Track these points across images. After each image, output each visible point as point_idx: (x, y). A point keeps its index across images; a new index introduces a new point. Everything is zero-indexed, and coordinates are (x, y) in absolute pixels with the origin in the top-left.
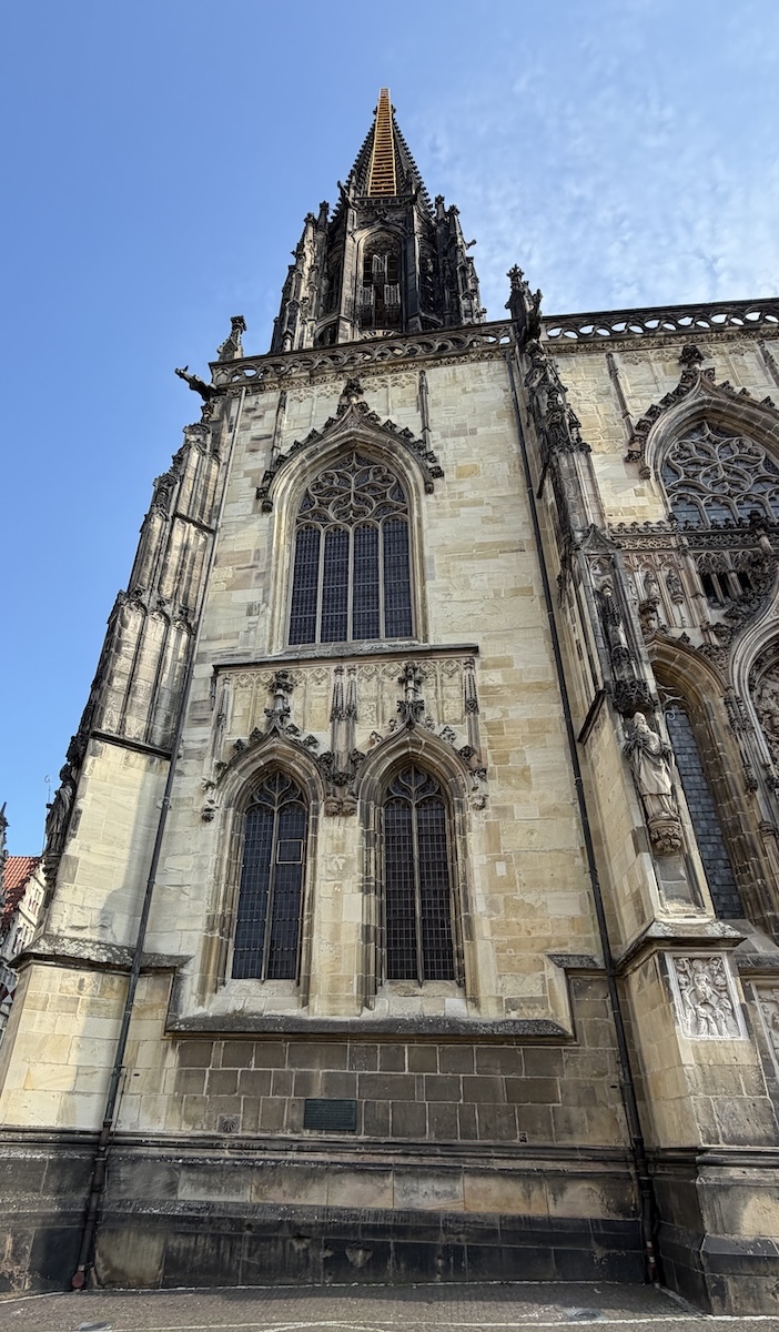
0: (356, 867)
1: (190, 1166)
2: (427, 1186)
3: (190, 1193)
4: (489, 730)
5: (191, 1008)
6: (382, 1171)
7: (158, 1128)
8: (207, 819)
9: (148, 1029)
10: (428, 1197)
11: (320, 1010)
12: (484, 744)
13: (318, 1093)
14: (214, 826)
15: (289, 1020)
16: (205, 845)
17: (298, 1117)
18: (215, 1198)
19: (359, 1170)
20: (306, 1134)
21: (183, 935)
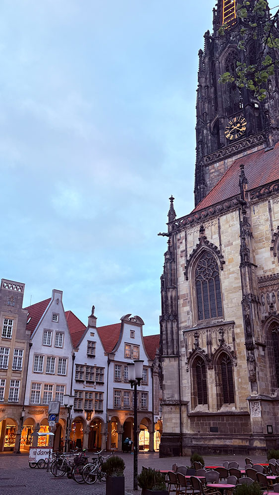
0: (215, 381)
1: (194, 438)
2: (227, 441)
3: (194, 443)
4: (238, 345)
5: (191, 411)
6: (221, 438)
7: (189, 432)
8: (188, 371)
9: (185, 415)
10: (228, 442)
11: (211, 411)
12: (236, 349)
13: (212, 426)
14: (189, 372)
15: (206, 413)
16: (188, 378)
17: (209, 430)
18: (198, 443)
19: (218, 438)
20: (211, 433)
21: (187, 397)
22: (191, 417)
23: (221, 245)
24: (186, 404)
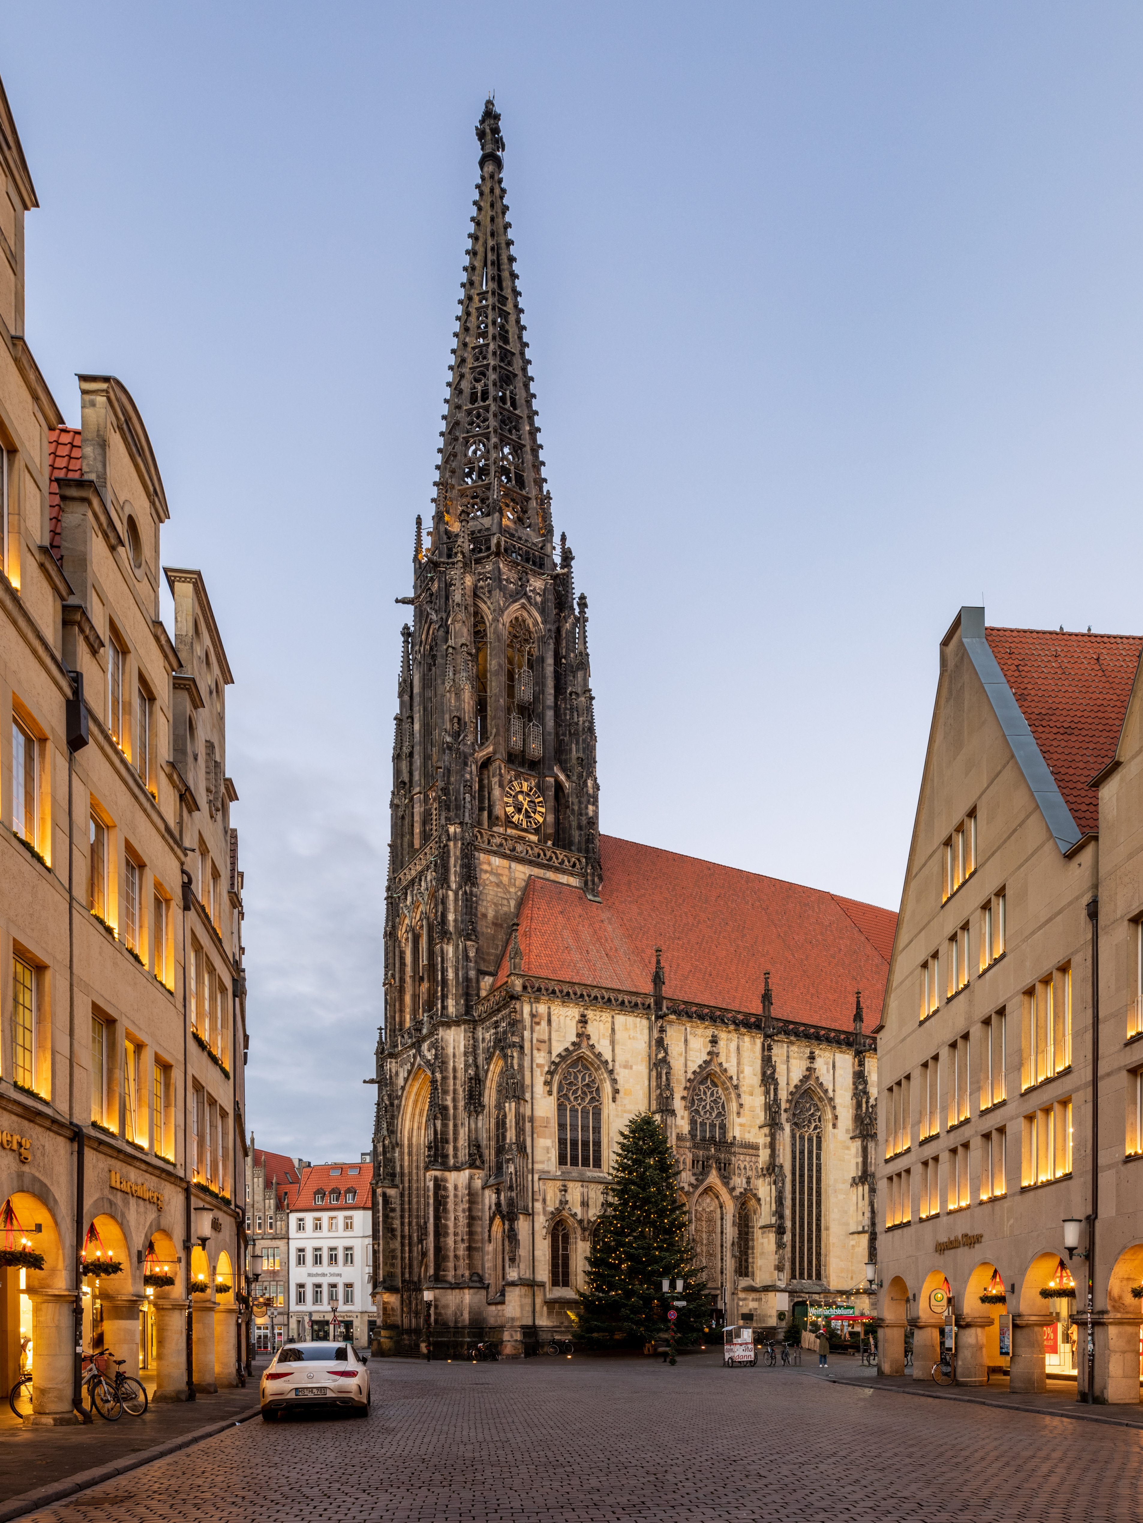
3: (555, 1337)
5: (549, 1296)
7: (544, 1324)
8: (544, 1238)
14: (546, 1240)
16: (544, 1246)
18: (561, 1338)
21: (543, 1274)
22: (551, 1304)
23: (613, 1061)
24: (542, 1285)
